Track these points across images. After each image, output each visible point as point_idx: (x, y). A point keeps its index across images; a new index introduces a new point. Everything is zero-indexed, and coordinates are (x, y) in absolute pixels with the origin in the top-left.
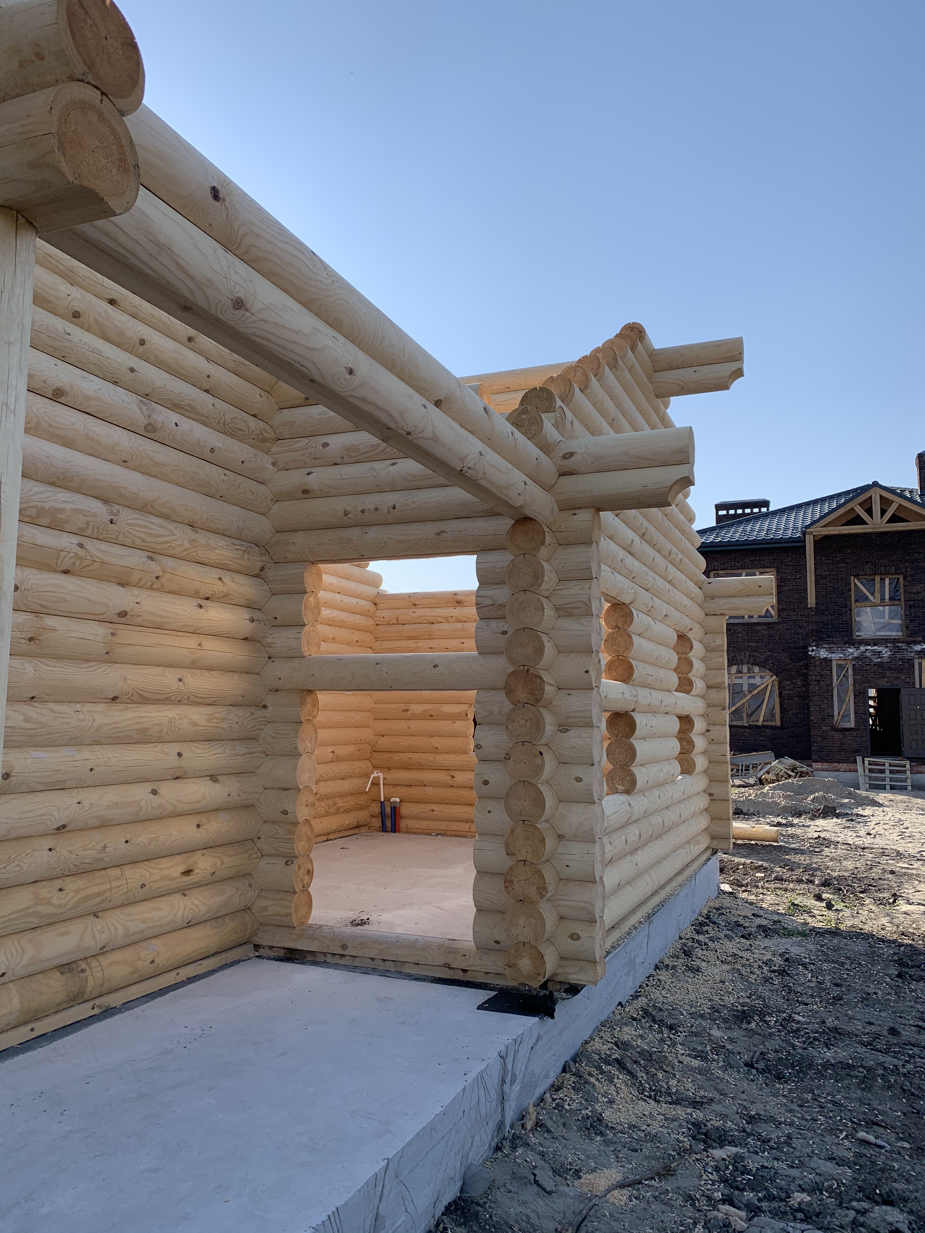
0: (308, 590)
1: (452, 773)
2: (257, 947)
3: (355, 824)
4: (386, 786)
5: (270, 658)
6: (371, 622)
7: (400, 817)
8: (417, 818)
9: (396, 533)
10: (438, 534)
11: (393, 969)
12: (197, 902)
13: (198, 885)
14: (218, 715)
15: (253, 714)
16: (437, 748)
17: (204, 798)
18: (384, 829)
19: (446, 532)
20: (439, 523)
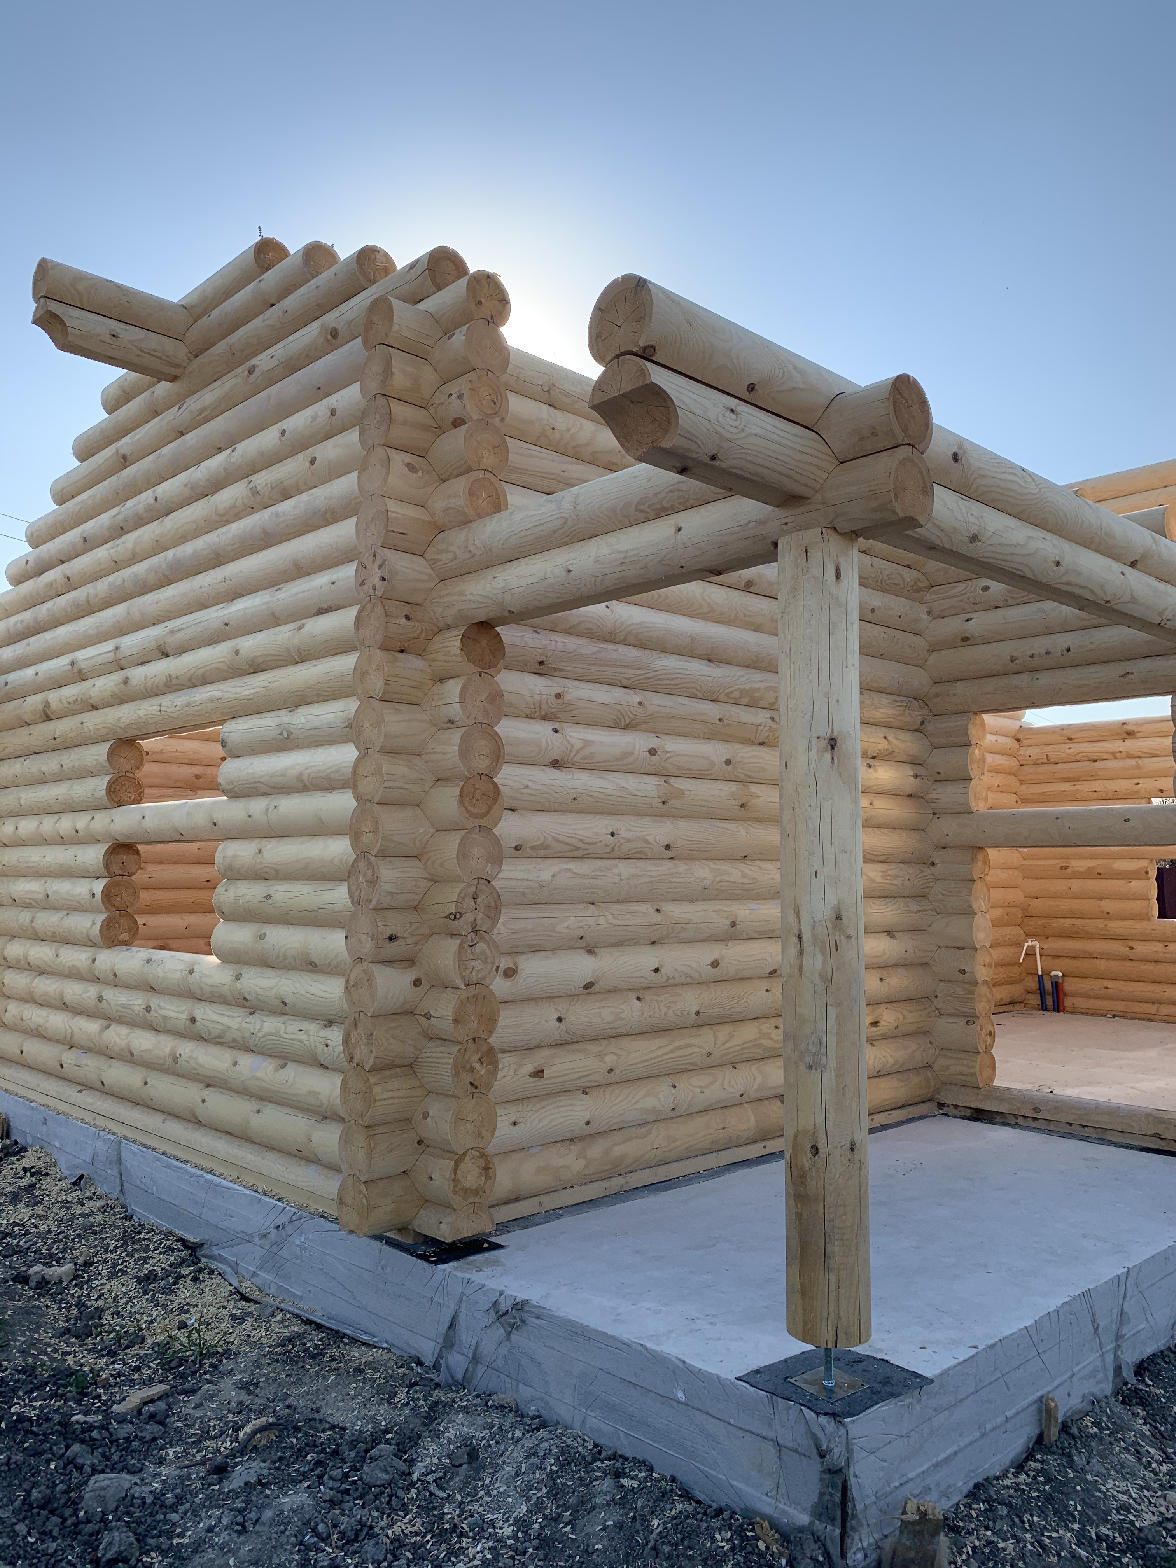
0: (973, 742)
1: (1131, 944)
2: (941, 1105)
3: (1008, 1000)
4: (1043, 958)
5: (934, 814)
6: (1013, 763)
7: (1065, 995)
8: (1086, 996)
9: (1073, 677)
10: (1123, 676)
11: (1094, 1136)
12: (884, 1054)
13: (885, 1037)
14: (890, 872)
15: (922, 871)
16: (1108, 913)
17: (885, 954)
18: (1044, 1008)
19: (1132, 673)
20: (1122, 663)
